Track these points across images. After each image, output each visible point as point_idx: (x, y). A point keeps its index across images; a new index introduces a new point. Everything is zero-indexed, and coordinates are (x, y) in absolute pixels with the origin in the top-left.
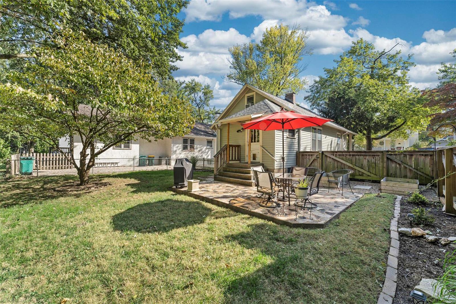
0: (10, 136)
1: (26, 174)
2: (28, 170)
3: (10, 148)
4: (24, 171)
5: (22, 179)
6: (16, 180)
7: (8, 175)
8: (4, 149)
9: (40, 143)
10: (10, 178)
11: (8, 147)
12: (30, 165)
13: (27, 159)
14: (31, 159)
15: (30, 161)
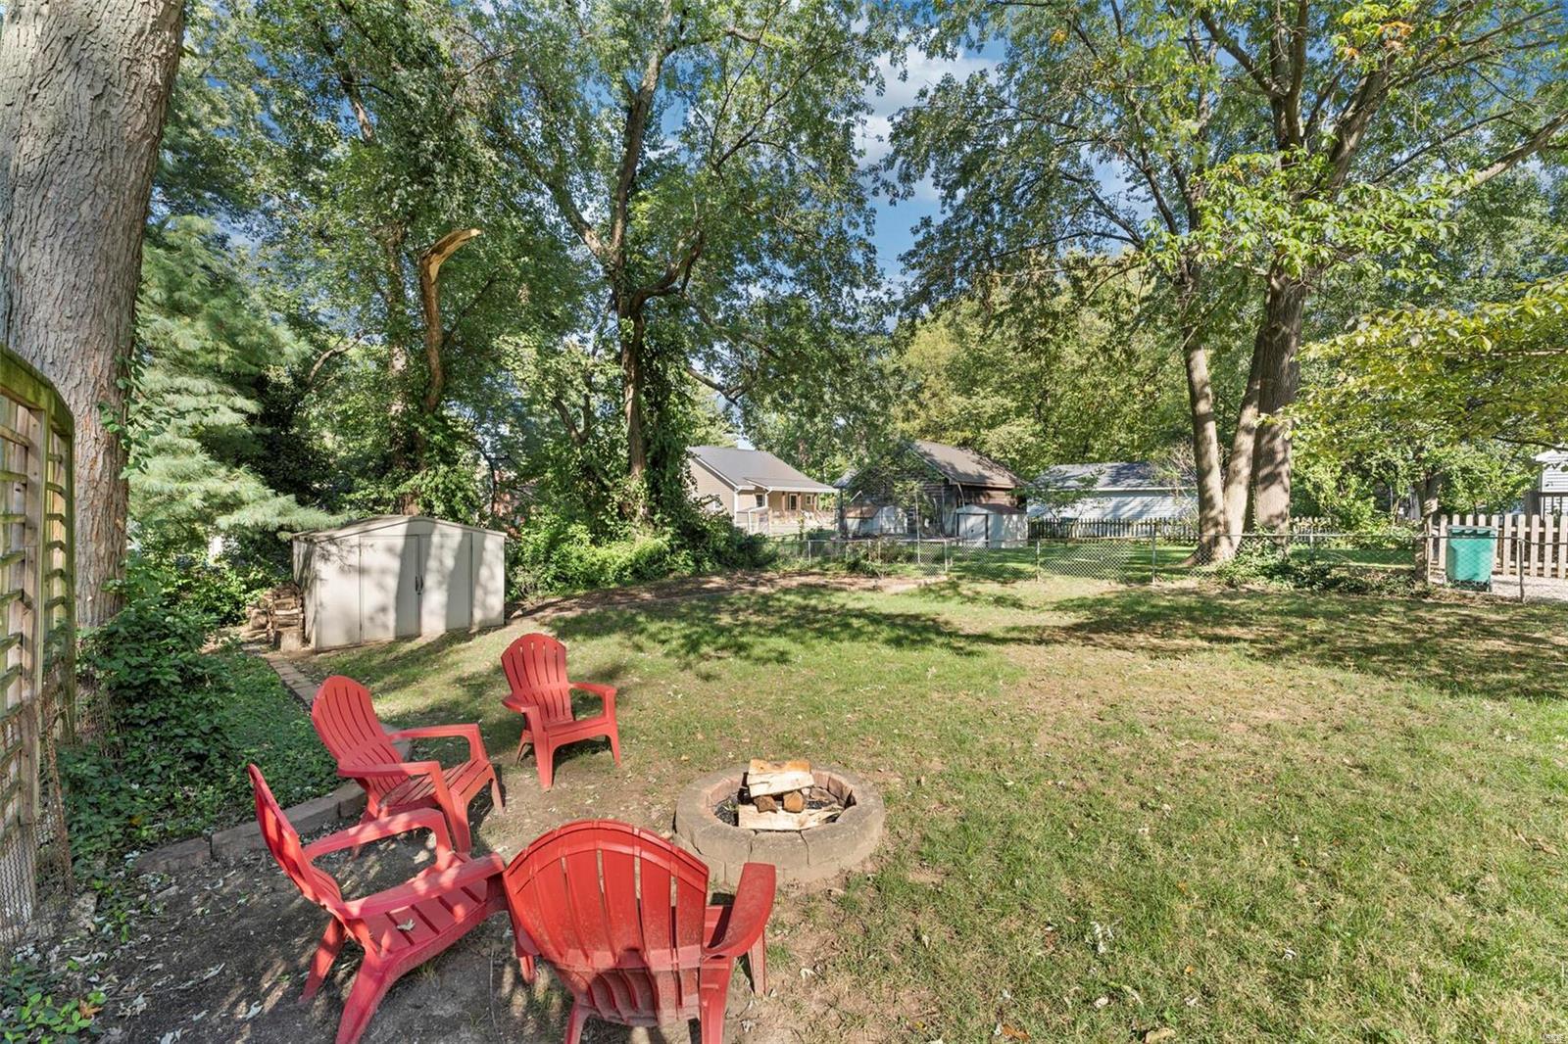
0: (1374, 463)
1: (1467, 584)
2: (1476, 574)
3: (1373, 498)
4: (1461, 576)
5: (1466, 601)
6: (1447, 601)
7: (1418, 587)
8: (1359, 504)
9: (1464, 480)
10: (1426, 594)
11: (1369, 495)
12: (1484, 556)
13: (1474, 533)
14: (1487, 535)
15: (1484, 541)
